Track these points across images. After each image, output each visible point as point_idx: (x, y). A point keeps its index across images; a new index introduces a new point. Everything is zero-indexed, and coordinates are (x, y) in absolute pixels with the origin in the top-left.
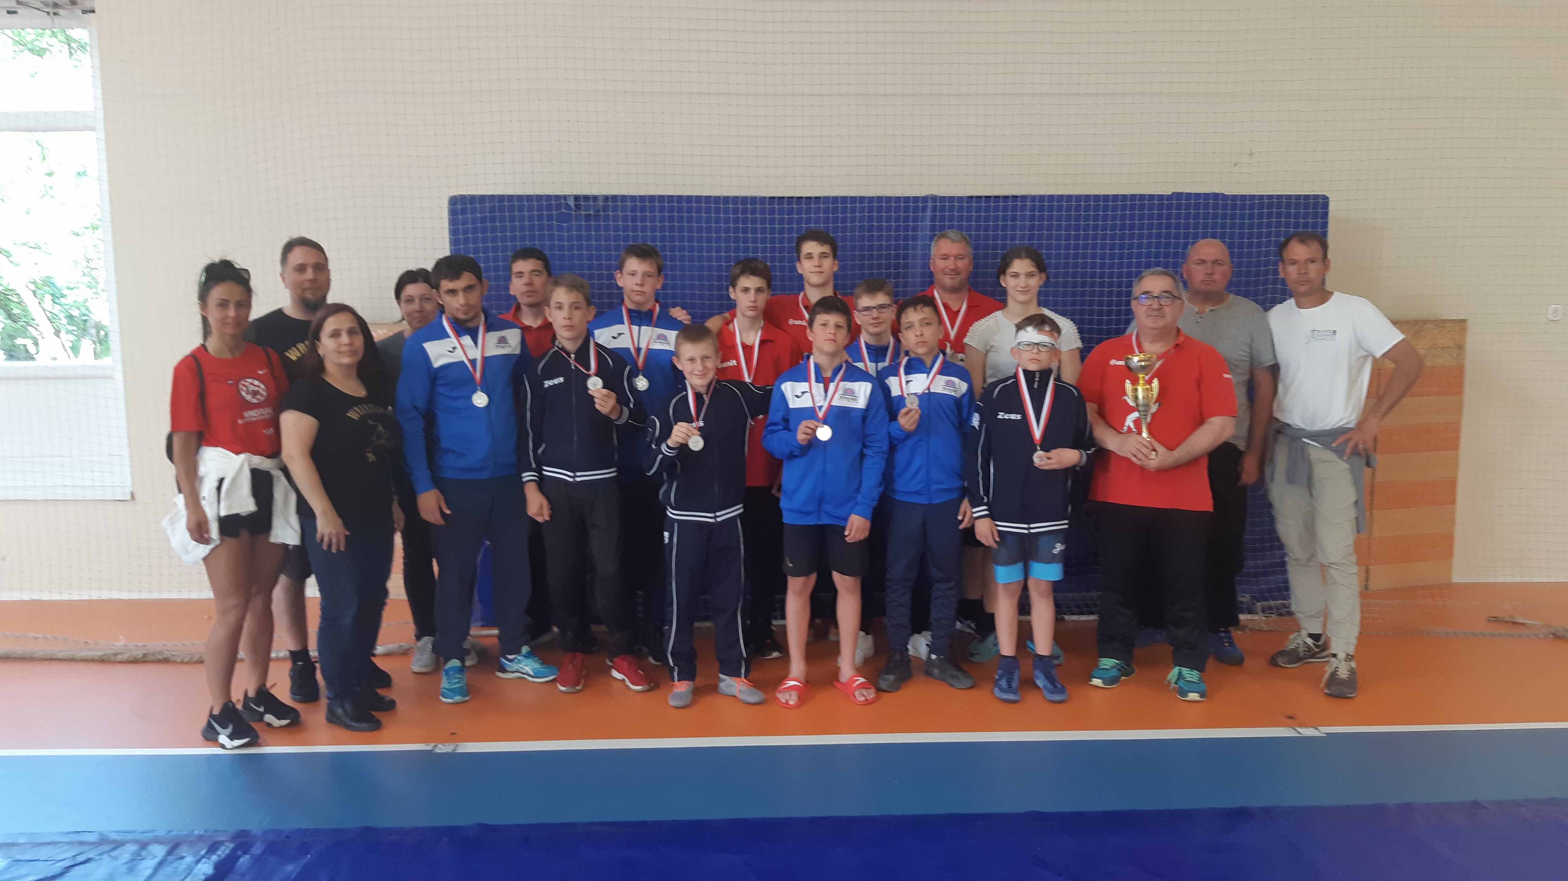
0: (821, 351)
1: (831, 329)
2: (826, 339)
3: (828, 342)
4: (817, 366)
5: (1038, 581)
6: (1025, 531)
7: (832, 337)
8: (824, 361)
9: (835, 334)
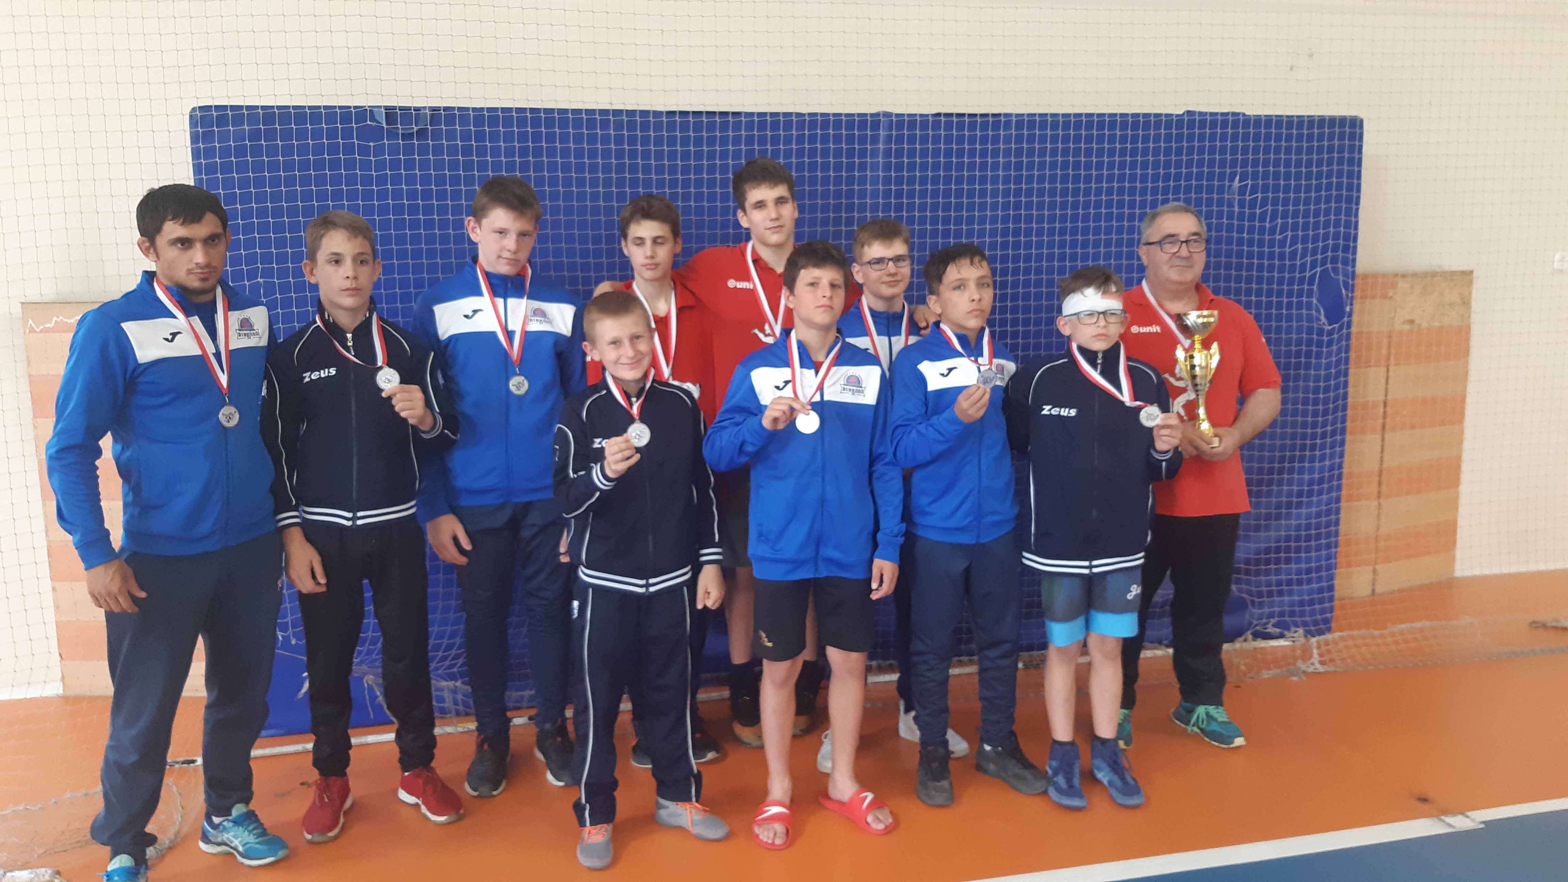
0: (810, 324)
1: (825, 290)
2: (819, 304)
3: (822, 309)
4: (801, 345)
5: (1103, 638)
6: (1086, 571)
7: (825, 301)
8: (812, 337)
9: (831, 298)
